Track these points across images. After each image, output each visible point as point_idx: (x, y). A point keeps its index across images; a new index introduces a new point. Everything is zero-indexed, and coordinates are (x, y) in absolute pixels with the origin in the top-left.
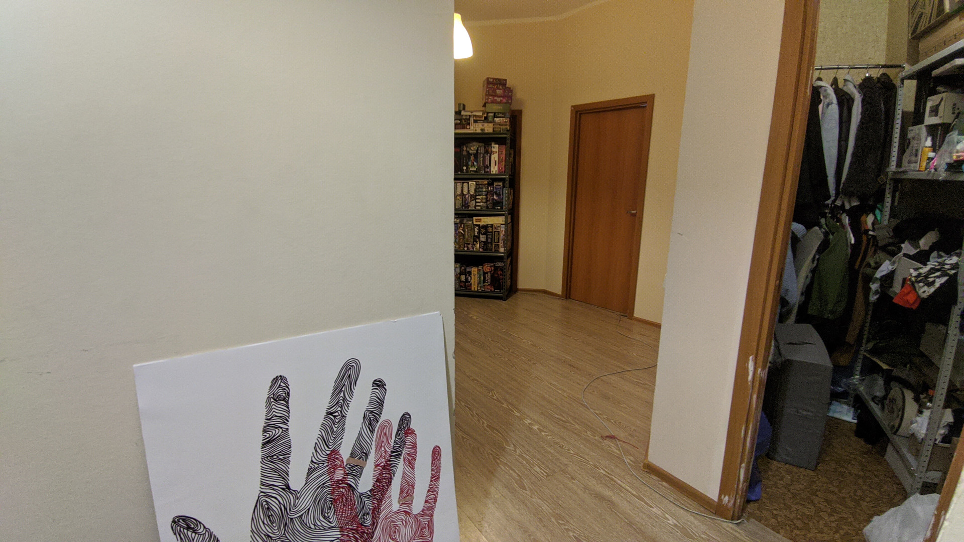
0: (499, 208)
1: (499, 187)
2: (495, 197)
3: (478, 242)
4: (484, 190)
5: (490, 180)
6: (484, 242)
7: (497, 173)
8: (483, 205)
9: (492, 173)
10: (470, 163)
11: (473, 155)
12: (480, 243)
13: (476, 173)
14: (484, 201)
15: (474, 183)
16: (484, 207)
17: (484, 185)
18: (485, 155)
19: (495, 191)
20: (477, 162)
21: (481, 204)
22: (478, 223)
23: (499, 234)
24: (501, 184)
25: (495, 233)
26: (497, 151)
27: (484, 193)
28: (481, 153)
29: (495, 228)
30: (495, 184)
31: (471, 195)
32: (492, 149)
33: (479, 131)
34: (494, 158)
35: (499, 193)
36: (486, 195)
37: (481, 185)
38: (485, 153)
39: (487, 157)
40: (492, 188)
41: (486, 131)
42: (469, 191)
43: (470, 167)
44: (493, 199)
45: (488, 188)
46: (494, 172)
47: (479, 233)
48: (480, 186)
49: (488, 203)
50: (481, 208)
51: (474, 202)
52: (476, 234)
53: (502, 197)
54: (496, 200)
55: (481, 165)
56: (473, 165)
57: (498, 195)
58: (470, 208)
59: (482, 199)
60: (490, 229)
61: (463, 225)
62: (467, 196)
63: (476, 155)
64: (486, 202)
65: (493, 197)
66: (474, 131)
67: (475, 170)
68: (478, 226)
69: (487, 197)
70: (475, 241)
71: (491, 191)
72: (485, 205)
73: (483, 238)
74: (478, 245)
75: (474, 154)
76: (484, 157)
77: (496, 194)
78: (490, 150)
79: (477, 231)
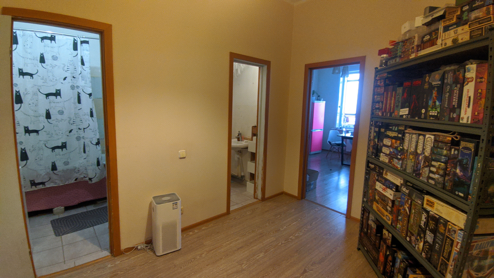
0: (462, 195)
1: (468, 152)
2: (458, 171)
3: (422, 240)
4: (445, 152)
5: (455, 135)
6: (430, 245)
7: (469, 122)
8: (438, 179)
9: (461, 121)
10: (430, 103)
11: (436, 89)
12: (424, 243)
13: (437, 121)
14: (441, 172)
15: (433, 137)
16: (439, 183)
17: (446, 143)
18: (454, 85)
19: (460, 158)
20: (441, 100)
21: (436, 176)
22: (429, 208)
23: (452, 245)
24: (471, 146)
25: (446, 240)
26: (474, 76)
27: (443, 159)
28: (448, 84)
29: (449, 230)
30: (463, 144)
31: (426, 157)
32: (467, 74)
33: (449, 43)
34: (468, 92)
35: (467, 164)
36: (446, 163)
37: (442, 142)
38: (454, 83)
39: (456, 91)
40: (456, 152)
41: (460, 41)
42: (424, 149)
43: (430, 109)
44: (455, 174)
45: (450, 150)
46: (465, 121)
47: (427, 224)
48: (440, 144)
49: (447, 178)
50: (435, 185)
51: (427, 169)
52: (422, 224)
53: (469, 174)
54: (459, 177)
55: (446, 106)
56: (434, 107)
57: (464, 169)
58: (421, 178)
59: (439, 168)
60: (442, 229)
61: (410, 201)
62: (420, 158)
63: (441, 89)
64: (444, 176)
65: (456, 168)
66: (443, 47)
67: (436, 114)
68: (428, 212)
69: (447, 168)
70: (419, 235)
71: (455, 157)
72: (441, 179)
73: (429, 237)
74: (422, 244)
75: (437, 87)
76: (451, 92)
77: (460, 165)
78: (461, 76)
79: (425, 220)
